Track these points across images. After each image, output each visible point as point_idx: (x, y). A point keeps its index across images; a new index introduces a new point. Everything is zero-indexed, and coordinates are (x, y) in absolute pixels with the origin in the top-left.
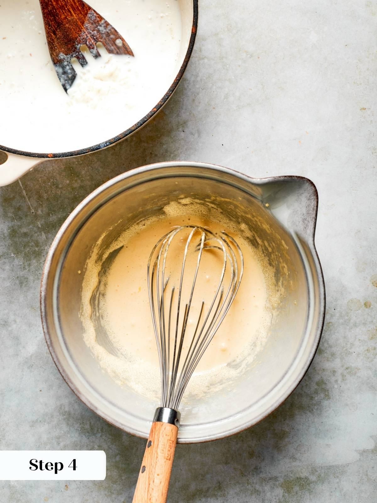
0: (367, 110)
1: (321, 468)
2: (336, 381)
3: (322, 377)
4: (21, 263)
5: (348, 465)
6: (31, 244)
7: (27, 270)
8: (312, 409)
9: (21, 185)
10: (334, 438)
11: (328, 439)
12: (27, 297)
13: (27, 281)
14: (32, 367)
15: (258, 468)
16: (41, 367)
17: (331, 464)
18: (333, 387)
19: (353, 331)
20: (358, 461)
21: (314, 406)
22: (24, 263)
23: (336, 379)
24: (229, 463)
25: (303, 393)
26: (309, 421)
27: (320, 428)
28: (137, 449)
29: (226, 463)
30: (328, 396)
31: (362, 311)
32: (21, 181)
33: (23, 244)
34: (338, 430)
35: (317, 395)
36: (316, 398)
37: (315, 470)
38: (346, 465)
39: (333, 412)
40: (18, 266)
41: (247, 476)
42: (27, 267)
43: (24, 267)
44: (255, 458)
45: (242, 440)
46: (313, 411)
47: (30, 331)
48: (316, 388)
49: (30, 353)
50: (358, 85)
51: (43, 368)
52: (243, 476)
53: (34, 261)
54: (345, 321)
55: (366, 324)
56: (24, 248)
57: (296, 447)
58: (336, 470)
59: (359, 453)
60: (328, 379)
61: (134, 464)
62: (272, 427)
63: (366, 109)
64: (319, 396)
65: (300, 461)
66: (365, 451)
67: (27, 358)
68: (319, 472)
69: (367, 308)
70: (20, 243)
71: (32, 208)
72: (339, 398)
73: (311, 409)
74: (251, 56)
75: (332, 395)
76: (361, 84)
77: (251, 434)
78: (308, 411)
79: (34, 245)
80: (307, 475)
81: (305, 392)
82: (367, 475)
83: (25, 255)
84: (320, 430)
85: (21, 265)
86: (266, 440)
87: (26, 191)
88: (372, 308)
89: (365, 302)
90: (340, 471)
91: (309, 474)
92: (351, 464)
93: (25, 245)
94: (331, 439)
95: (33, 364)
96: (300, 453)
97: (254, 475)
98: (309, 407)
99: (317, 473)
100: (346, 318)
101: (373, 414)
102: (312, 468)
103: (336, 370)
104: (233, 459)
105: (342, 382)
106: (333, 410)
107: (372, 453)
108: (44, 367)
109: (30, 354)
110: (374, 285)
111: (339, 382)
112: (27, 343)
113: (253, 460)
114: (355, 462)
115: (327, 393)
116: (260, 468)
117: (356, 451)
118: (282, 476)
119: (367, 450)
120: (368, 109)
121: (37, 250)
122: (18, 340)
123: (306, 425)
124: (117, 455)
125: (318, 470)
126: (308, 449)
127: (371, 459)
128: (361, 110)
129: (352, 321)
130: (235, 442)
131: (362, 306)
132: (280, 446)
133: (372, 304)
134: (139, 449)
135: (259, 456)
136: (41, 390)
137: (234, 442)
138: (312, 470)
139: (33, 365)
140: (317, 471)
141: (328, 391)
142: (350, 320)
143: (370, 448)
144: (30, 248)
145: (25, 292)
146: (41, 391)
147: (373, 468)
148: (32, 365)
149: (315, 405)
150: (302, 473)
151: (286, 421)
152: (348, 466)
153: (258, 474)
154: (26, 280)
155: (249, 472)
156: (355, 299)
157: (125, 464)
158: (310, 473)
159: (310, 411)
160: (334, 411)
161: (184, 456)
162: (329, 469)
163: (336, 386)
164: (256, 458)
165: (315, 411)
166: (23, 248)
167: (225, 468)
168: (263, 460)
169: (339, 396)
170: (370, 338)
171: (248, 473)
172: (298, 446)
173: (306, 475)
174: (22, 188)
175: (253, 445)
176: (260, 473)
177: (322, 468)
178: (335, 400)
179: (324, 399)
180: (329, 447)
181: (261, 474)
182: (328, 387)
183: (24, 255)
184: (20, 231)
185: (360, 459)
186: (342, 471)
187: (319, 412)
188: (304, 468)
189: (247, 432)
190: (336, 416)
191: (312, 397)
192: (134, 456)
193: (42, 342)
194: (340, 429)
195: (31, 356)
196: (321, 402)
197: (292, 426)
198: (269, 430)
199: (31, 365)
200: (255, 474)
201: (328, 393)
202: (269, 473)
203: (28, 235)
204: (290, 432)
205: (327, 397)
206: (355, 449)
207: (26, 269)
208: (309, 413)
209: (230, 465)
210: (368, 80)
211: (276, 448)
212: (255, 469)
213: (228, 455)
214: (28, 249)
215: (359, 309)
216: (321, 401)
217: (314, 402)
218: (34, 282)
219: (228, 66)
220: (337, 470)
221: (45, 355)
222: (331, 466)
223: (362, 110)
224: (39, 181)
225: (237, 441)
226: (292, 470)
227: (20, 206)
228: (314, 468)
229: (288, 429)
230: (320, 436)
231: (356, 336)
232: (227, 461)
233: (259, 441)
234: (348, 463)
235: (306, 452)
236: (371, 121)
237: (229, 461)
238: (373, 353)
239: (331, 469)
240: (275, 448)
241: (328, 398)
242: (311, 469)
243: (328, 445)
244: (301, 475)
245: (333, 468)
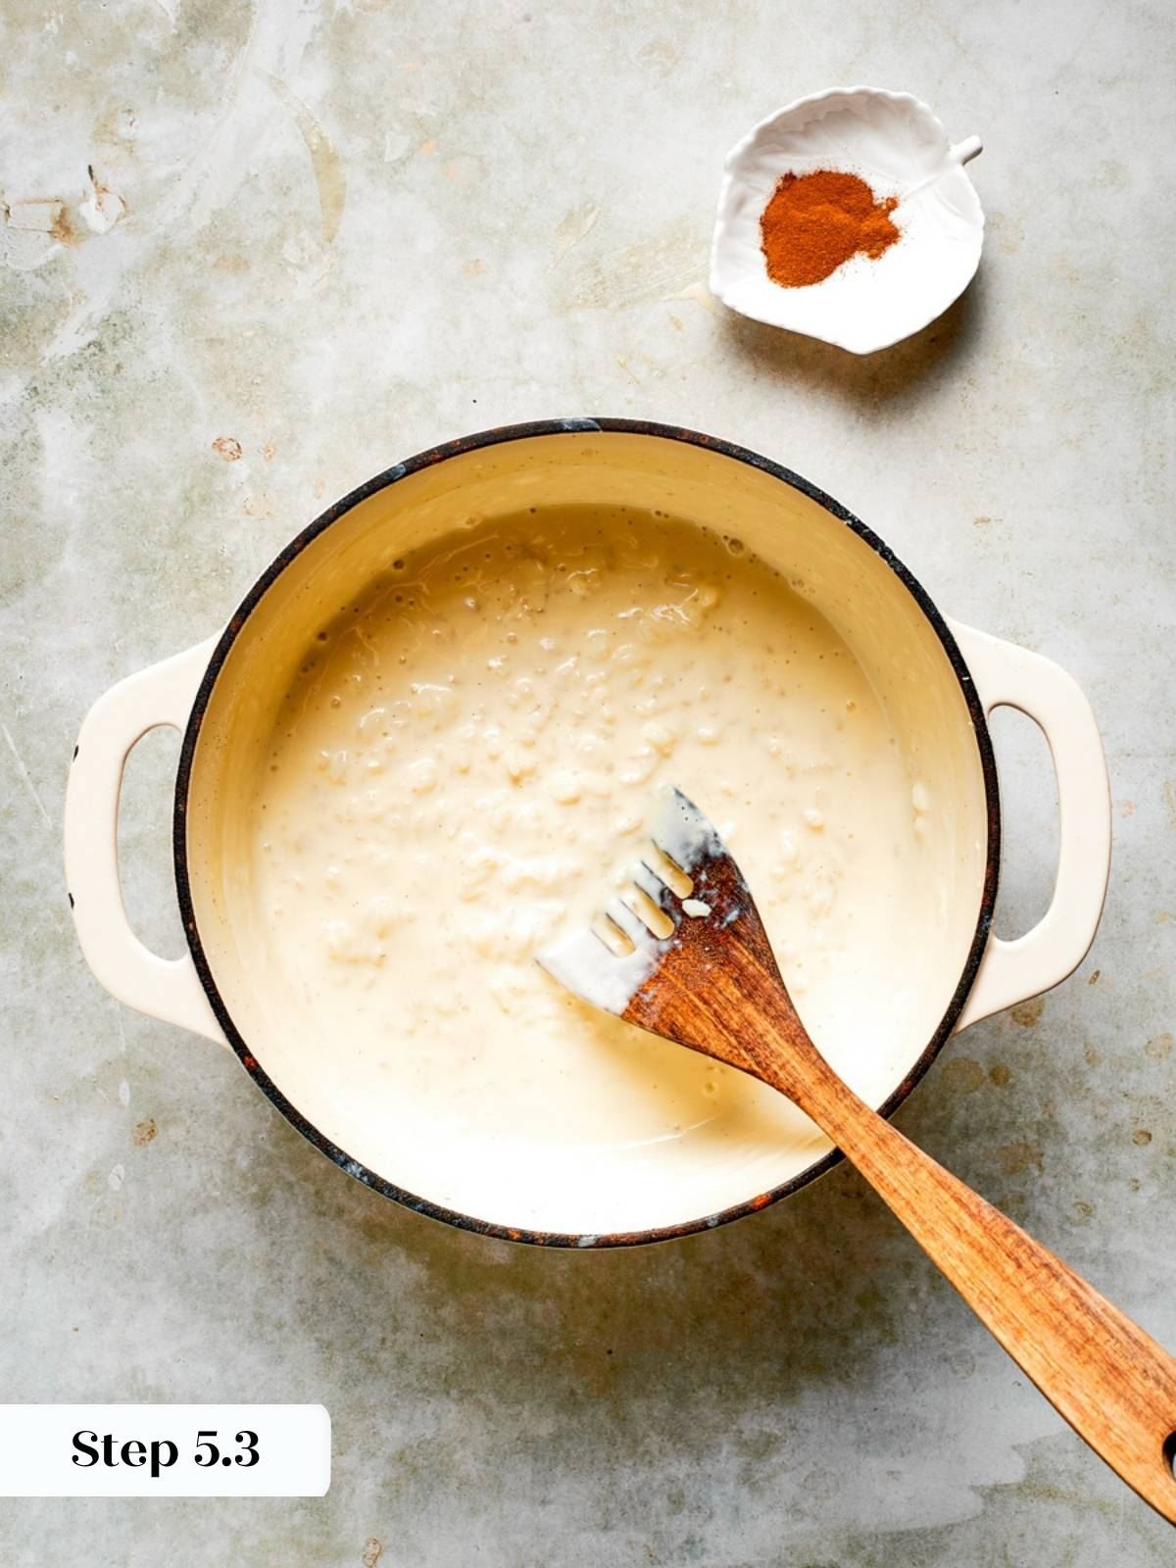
0: (992, 523)
1: (874, 1538)
2: (914, 1292)
3: (872, 1282)
4: (16, 969)
5: (950, 1528)
6: (42, 915)
7: (34, 986)
8: (847, 1372)
9: (13, 748)
10: (909, 1452)
11: (892, 1457)
12: (32, 1065)
13: (32, 1020)
14: (50, 1261)
15: (697, 1539)
16: (75, 1262)
17: (902, 1528)
18: (906, 1308)
19: (958, 1151)
20: (977, 1517)
21: (851, 1364)
22: (23, 968)
23: (913, 1286)
24: (612, 1528)
25: (821, 1326)
26: (837, 1404)
27: (870, 1424)
28: (354, 1491)
29: (606, 1528)
30: (891, 1334)
31: (984, 1094)
32: (12, 736)
33: (20, 912)
34: (921, 1430)
35: (859, 1333)
36: (858, 1341)
37: (858, 1543)
38: (946, 1528)
39: (906, 1379)
40: (7, 976)
41: (666, 1564)
42: (32, 980)
43: (24, 981)
44: (686, 1512)
45: (650, 1462)
46: (849, 1377)
47: (43, 1162)
48: (856, 1311)
49: (43, 1224)
50: (968, 453)
51: (81, 1264)
52: (652, 1563)
53: (54, 963)
54: (936, 1123)
55: (996, 1129)
56: (24, 925)
57: (802, 1480)
58: (916, 1545)
59: (981, 1495)
60: (890, 1287)
61: (343, 1533)
62: (734, 1423)
63: (989, 520)
64: (865, 1336)
65: (816, 1519)
66: (999, 1488)
67: (34, 1238)
68: (870, 1548)
69: (997, 1084)
70: (12, 911)
71: (43, 812)
72: (924, 1339)
73: (843, 1373)
74: (664, 374)
75: (903, 1332)
76: (976, 449)
77: (674, 1444)
78: (835, 1378)
79: (52, 916)
80: (835, 1560)
81: (825, 1325)
82: (1005, 1557)
83: (26, 944)
84: (868, 1430)
85: (15, 974)
86: (718, 1461)
87: (27, 763)
88: (1013, 1086)
89: (992, 1066)
90: (930, 1546)
91: (840, 1554)
92: (959, 1525)
93: (26, 918)
94: (902, 1455)
95: (54, 1253)
96: (816, 1498)
97: (685, 1559)
98: (836, 1365)
99: (863, 1553)
100: (940, 1113)
101: (1019, 1385)
102: (849, 1537)
103: (912, 1260)
104: (626, 1515)
105: (929, 1294)
106: (906, 1374)
107: (1018, 1495)
108: (85, 1263)
109: (44, 1227)
110: (1017, 1021)
111: (922, 1295)
112: (35, 1196)
113: (680, 1516)
114: (969, 1520)
115: (887, 1328)
116: (701, 1541)
117: (973, 1488)
118: (763, 1562)
119: (1006, 1485)
120: (996, 520)
121: (61, 932)
122: (10, 1186)
123: (829, 1416)
124: (297, 1509)
125: (866, 1543)
126: (838, 1484)
127: (1017, 1512)
128: (976, 523)
129: (955, 1122)
130: (630, 1467)
131: (985, 1078)
132: (757, 1477)
133: (1013, 1073)
134: (357, 1491)
135: (699, 1507)
136: (75, 1326)
137: (625, 1467)
138: (850, 1545)
139: (53, 1257)
140: (864, 1548)
141: (891, 1319)
142: (950, 1121)
143: (1012, 1481)
144: (41, 926)
145: (27, 1049)
146: (76, 1330)
147: (1022, 1536)
148: (49, 1257)
149: (854, 1361)
150: (821, 1553)
151: (773, 1406)
152: (951, 1531)
153: (697, 1558)
154: (30, 1016)
155: (671, 1554)
156: (966, 1059)
157: (318, 1535)
158: (842, 1551)
159: (840, 1379)
160: (909, 1377)
161: (486, 1508)
162: (898, 1541)
163: (913, 1307)
164: (691, 1512)
165: (854, 1376)
166: (19, 924)
167: (603, 1540)
168: (711, 1516)
169: (922, 1333)
170: (1009, 1169)
171: (667, 1554)
172: (808, 1477)
173: (832, 1560)
174: (16, 754)
175: (681, 1476)
176: (702, 1554)
177: (877, 1537)
178: (910, 1345)
179: (880, 1342)
180: (897, 1480)
181: (705, 1556)
182: (889, 1311)
183: (23, 945)
184: (12, 877)
185: (984, 1513)
186: (933, 1547)
187: (865, 1380)
188: (827, 1540)
189: (662, 1440)
190: (915, 1390)
191: (846, 1338)
192: (345, 1512)
193: (78, 1190)
194: (926, 1428)
195: (47, 1233)
196: (871, 1351)
197: (789, 1420)
198: (726, 1431)
199: (47, 1257)
200: (688, 1558)
201: (891, 1325)
202: (728, 1553)
203: (36, 890)
204: (784, 1438)
205: (888, 1340)
206: (970, 1484)
207: (29, 985)
208: (837, 1383)
209: (614, 1533)
210: (996, 438)
211: (747, 1484)
212: (687, 1542)
213: (612, 1505)
214: (35, 929)
215: (977, 1089)
216: (872, 1348)
217: (852, 1352)
218: (52, 1021)
219: (596, 403)
220: (919, 1544)
221: (88, 1228)
222: (903, 1533)
223: (979, 524)
224: (64, 735)
225: (635, 1465)
226: (792, 1546)
227: (10, 805)
228: (854, 1537)
229: (780, 1430)
230: (870, 1448)
231: (969, 1163)
232: (607, 1522)
233: (698, 1464)
234: (950, 1522)
235: (832, 1494)
236: (1006, 555)
237: (614, 1522)
238: (1016, 1212)
239: (902, 1541)
240: (744, 1483)
241: (892, 1341)
242: (845, 1543)
243: (892, 1472)
244: (819, 1558)
245: (907, 1539)
